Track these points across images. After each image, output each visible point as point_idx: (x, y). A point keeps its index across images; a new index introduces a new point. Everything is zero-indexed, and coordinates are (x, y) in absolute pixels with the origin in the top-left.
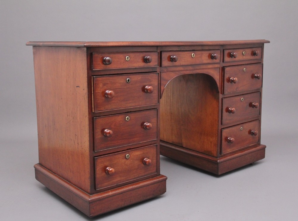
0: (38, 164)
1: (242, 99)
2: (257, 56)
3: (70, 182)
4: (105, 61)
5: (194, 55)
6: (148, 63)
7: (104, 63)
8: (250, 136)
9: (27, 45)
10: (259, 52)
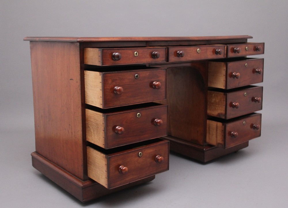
0: (35, 152)
1: (245, 94)
2: (259, 51)
3: (65, 169)
4: (114, 56)
5: (199, 50)
6: (156, 59)
7: (113, 59)
8: (252, 130)
9: (24, 40)
10: (261, 47)
